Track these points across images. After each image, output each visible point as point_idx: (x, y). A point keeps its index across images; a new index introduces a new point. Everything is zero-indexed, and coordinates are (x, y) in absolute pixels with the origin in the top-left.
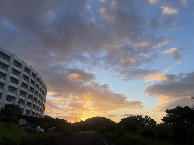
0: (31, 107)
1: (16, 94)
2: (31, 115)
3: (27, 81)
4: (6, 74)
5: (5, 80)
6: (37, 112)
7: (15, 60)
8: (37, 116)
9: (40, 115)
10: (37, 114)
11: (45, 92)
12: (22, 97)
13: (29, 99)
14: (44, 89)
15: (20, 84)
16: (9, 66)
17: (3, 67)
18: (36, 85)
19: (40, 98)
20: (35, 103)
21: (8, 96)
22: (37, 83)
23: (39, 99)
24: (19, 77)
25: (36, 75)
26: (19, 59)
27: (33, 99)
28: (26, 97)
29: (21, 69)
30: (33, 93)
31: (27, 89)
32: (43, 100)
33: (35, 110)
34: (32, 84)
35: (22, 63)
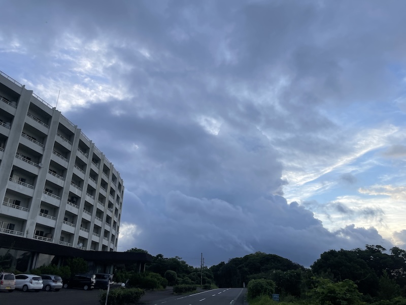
0: (56, 219)
2: (56, 240)
3: (39, 145)
6: (84, 234)
9: (95, 244)
10: (83, 240)
11: (111, 184)
12: (21, 186)
13: (49, 195)
14: (108, 178)
18: (72, 159)
19: (94, 199)
20: (71, 209)
22: (80, 155)
23: (89, 199)
24: (9, 130)
25: (73, 134)
26: (9, 79)
27: (65, 197)
28: (34, 189)
29: (16, 108)
30: (65, 180)
31: (40, 165)
32: (104, 206)
33: (74, 228)
34: (58, 155)
35: (18, 91)
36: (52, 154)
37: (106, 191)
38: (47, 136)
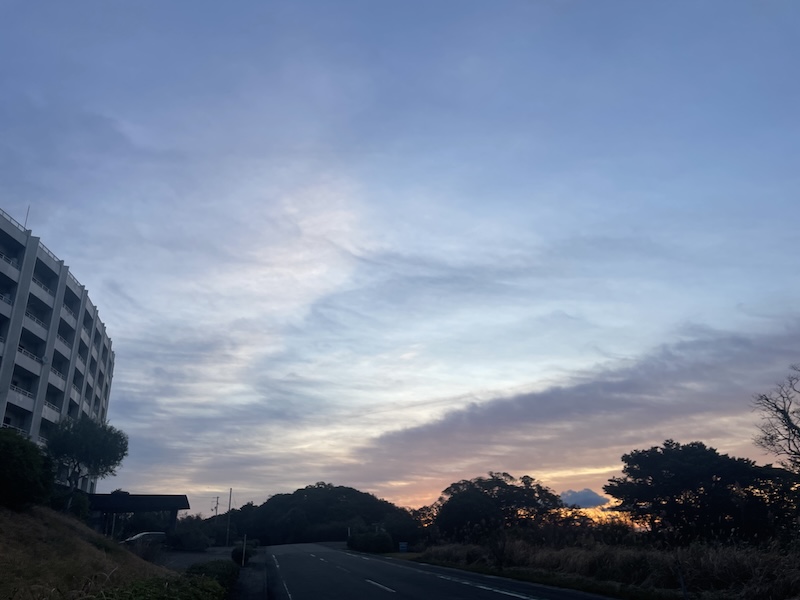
3: (43, 326)
12: (21, 396)
13: (49, 406)
14: (105, 366)
15: (14, 336)
18: (76, 345)
23: (85, 406)
24: (10, 307)
26: (12, 222)
29: (20, 270)
31: (43, 359)
34: (61, 339)
35: (23, 242)
36: (56, 339)
38: (51, 309)
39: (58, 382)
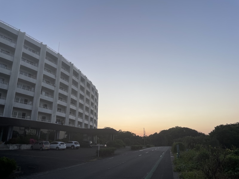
0: (66, 113)
1: (33, 93)
2: (67, 123)
3: (53, 74)
4: (12, 61)
5: (11, 70)
6: (80, 120)
7: (25, 40)
8: (79, 126)
9: (86, 125)
10: (80, 123)
11: (92, 93)
12: (47, 97)
13: (61, 100)
14: (90, 89)
15: (40, 76)
16: (16, 49)
17: (9, 53)
18: (71, 81)
19: (83, 101)
20: (73, 107)
21: (17, 94)
22: (74, 78)
23: (81, 101)
24: (37, 68)
25: (70, 67)
26: (34, 39)
27: (69, 101)
28: (53, 98)
29: (40, 55)
30: (68, 92)
31: (55, 85)
32: (89, 104)
33: (75, 117)
34: (63, 79)
35: (39, 46)
36: (60, 78)
37: (89, 97)
38: (56, 69)
39: (65, 93)
